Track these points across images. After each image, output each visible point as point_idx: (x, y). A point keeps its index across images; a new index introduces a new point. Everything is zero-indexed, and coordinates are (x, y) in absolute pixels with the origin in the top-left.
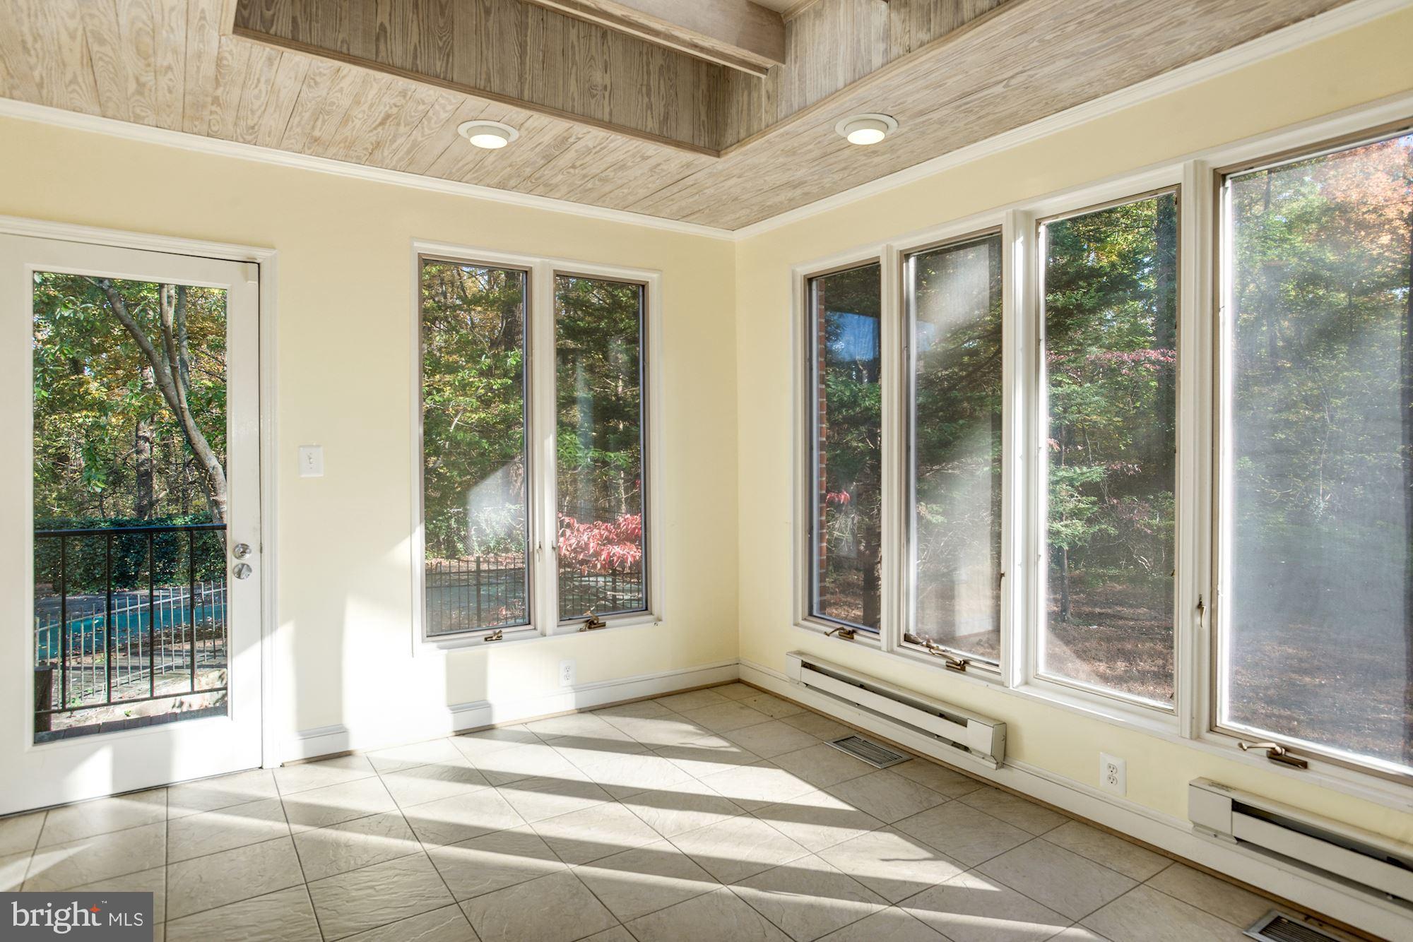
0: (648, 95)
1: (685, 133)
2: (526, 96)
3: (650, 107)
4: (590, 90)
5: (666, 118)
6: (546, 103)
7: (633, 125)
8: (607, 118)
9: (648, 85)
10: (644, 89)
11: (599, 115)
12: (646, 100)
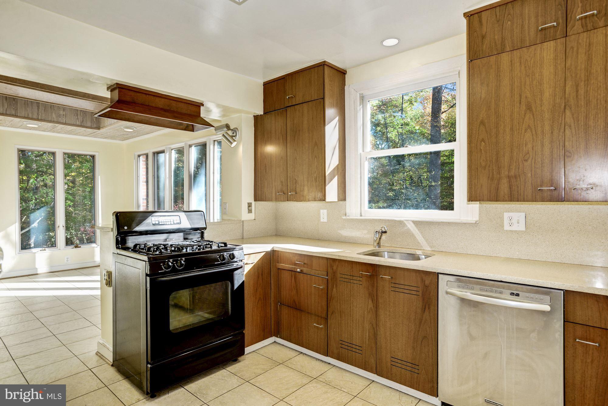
0: (77, 116)
1: (89, 124)
2: (40, 118)
3: (78, 119)
4: (59, 116)
5: (83, 121)
6: (46, 119)
7: (72, 123)
8: (64, 122)
9: (77, 113)
10: (76, 115)
11: (62, 121)
12: (76, 117)
